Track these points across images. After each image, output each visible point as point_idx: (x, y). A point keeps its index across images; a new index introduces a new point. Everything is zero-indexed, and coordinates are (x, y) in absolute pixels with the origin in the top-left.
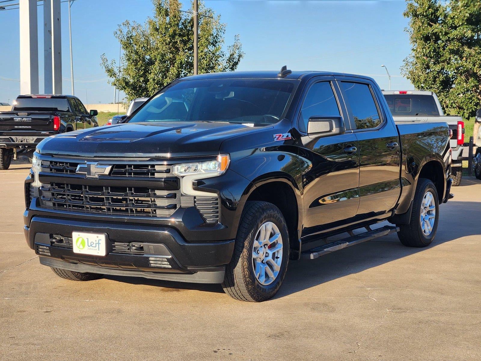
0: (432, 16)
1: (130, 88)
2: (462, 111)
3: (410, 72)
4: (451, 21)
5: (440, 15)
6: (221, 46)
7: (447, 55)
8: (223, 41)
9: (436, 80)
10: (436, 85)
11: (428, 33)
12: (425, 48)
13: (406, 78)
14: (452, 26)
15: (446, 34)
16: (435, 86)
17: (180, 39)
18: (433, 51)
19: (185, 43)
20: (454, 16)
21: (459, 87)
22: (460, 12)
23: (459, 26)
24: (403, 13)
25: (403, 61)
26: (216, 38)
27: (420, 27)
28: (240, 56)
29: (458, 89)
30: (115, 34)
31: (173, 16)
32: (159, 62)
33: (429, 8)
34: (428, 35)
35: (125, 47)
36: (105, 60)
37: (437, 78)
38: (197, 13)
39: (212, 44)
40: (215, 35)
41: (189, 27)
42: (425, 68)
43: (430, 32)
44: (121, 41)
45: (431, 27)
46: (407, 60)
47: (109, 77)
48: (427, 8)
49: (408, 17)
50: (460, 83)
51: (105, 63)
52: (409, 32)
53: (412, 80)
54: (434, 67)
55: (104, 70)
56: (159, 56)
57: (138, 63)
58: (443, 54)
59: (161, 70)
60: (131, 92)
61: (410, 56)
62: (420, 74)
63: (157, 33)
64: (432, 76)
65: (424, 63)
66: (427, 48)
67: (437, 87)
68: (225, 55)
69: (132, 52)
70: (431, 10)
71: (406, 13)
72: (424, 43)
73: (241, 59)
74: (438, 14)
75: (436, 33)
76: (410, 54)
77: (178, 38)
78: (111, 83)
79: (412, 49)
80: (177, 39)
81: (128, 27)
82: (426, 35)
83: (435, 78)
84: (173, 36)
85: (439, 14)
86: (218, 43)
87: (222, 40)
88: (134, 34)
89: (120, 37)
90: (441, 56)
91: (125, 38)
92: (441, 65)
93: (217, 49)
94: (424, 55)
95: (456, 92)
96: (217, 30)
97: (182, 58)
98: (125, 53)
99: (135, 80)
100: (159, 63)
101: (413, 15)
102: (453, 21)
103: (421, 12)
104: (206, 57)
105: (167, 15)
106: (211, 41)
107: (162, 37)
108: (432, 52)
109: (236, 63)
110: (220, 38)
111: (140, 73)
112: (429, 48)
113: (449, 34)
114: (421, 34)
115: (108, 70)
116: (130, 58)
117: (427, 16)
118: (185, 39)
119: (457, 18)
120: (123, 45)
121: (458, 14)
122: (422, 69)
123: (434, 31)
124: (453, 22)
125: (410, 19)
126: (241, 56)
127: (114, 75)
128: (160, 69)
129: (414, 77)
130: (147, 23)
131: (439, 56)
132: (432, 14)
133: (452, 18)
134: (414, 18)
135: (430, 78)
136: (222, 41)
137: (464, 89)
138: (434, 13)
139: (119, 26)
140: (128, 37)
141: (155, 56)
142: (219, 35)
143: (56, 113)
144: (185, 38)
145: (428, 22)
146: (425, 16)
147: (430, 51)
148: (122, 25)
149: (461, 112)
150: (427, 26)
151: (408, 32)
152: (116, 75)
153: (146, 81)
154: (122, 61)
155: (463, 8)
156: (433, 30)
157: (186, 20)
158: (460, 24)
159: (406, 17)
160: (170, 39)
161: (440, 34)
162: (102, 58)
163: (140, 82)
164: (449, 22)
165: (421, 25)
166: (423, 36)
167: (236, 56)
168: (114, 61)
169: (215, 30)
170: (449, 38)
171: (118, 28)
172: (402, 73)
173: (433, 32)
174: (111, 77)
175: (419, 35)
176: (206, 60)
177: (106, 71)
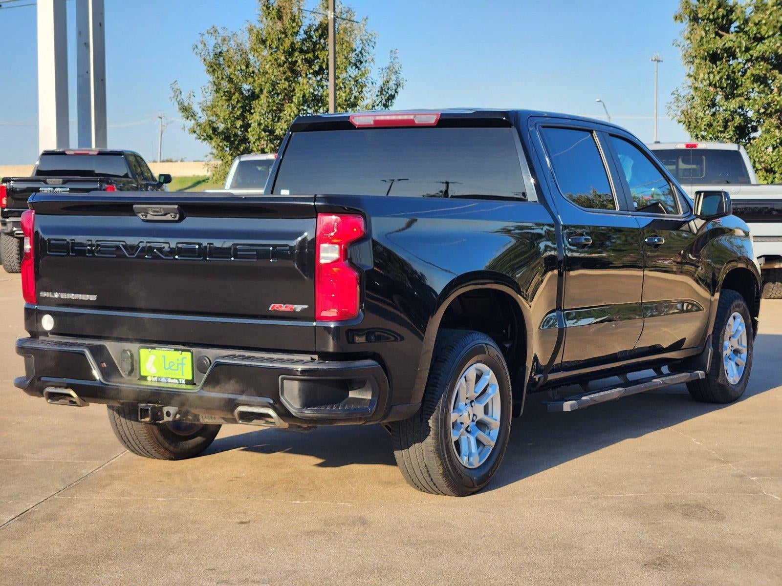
0: (723, 21)
1: (220, 138)
2: (771, 176)
3: (683, 112)
4: (755, 29)
5: (737, 19)
6: (369, 68)
7: (748, 84)
8: (373, 60)
9: (727, 125)
10: (728, 133)
11: (717, 48)
12: (712, 72)
13: (677, 122)
14: (757, 37)
15: (747, 49)
16: (726, 135)
17: (301, 57)
18: (726, 77)
19: (310, 62)
20: (760, 21)
21: (768, 136)
22: (771, 14)
23: (769, 37)
24: (673, 16)
25: (672, 94)
26: (360, 55)
27: (702, 38)
28: (398, 85)
29: (766, 140)
30: (194, 49)
31: (291, 20)
32: (267, 95)
33: (719, 7)
34: (717, 52)
35: (211, 70)
36: (178, 92)
37: (730, 121)
38: (334, 15)
39: (355, 64)
40: (358, 50)
41: (316, 37)
42: (709, 106)
43: (721, 47)
44: (205, 60)
45: (721, 38)
46: (678, 93)
47: (185, 119)
48: (715, 7)
49: (682, 22)
50: (769, 129)
51: (177, 96)
52: (681, 47)
53: (686, 126)
54: (726, 103)
55: (177, 107)
56: (267, 84)
57: (232, 97)
58: (742, 82)
59: (270, 108)
60: (221, 144)
61: (684, 86)
62: (701, 114)
63: (263, 47)
64: (722, 120)
65: (708, 97)
66: (716, 73)
67: (729, 136)
68: (376, 83)
69: (222, 78)
70: (721, 11)
71: (679, 16)
72: (711, 65)
73: (400, 89)
74: (733, 17)
75: (730, 48)
76: (684, 82)
77: (298, 56)
78: (187, 130)
79: (687, 74)
80: (296, 57)
81: (216, 37)
82: (713, 51)
83: (726, 121)
84: (290, 53)
85: (735, 18)
86: (364, 63)
87: (372, 58)
88: (225, 49)
89: (202, 54)
90: (738, 86)
91: (212, 55)
92: (738, 100)
93: (362, 73)
94: (710, 85)
95: (763, 145)
96: (363, 43)
97: (305, 88)
98: (211, 80)
99: (228, 124)
100: (267, 97)
101: (690, 19)
102: (758, 29)
103: (705, 14)
104: (345, 87)
105: (280, 18)
106: (353, 60)
107: (271, 53)
108: (725, 80)
109: (392, 97)
110: (367, 55)
111: (235, 113)
112: (719, 73)
113: (752, 50)
114: (704, 50)
115: (184, 109)
116: (219, 89)
117: (714, 20)
118: (310, 58)
119: (765, 24)
120: (208, 66)
121: (767, 16)
122: (704, 108)
123: (726, 45)
124: (758, 31)
125: (685, 26)
126: (400, 85)
127: (192, 116)
128: (269, 106)
129: (690, 120)
130: (245, 30)
131: (735, 86)
132: (723, 17)
133: (756, 24)
134: (692, 23)
135: (718, 122)
136: (370, 60)
137: (776, 140)
138: (727, 15)
139: (202, 35)
140: (216, 54)
141: (261, 85)
142: (365, 50)
143: (109, 179)
144: (310, 55)
145: (717, 30)
146: (711, 21)
147: (721, 78)
148: (205, 33)
149: (769, 178)
150: (715, 38)
151: (679, 46)
152: (195, 116)
153: (246, 126)
154: (204, 93)
155: (775, 8)
156: (726, 43)
157: (310, 26)
158: (771, 33)
159: (679, 21)
160: (286, 56)
161: (738, 50)
162: (173, 89)
163: (236, 128)
164: (751, 31)
165: (703, 34)
166: (708, 53)
167: (392, 84)
168: (192, 94)
169: (359, 42)
170: (752, 56)
171: (199, 38)
172: (670, 113)
173: (725, 47)
174: (187, 119)
175: (702, 51)
176: (345, 92)
177: (180, 109)
